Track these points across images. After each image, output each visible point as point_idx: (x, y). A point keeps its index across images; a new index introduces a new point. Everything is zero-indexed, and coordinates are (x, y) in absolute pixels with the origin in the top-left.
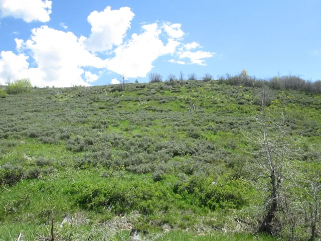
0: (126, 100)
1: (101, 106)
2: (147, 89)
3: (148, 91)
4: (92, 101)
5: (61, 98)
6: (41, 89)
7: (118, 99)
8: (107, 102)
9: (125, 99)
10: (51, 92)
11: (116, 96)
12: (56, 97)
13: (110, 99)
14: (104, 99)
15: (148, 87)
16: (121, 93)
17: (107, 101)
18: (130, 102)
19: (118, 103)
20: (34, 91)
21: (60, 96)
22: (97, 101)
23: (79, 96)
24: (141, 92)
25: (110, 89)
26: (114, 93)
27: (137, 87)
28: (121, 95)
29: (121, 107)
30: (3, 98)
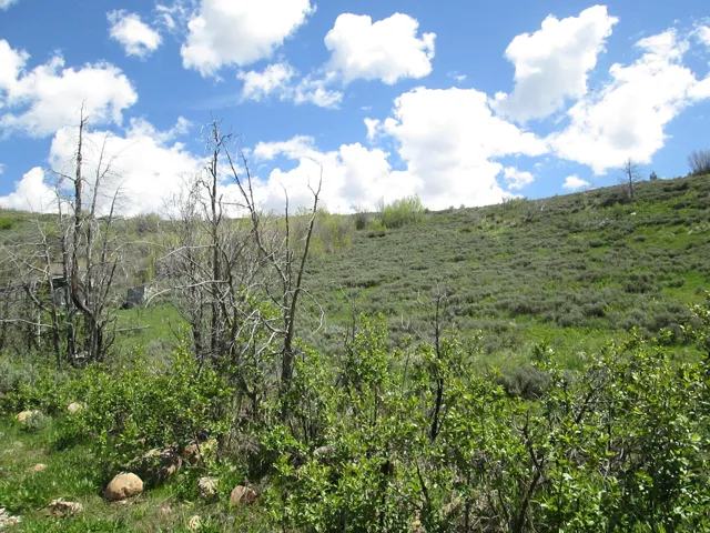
0: (650, 224)
1: (593, 241)
2: (696, 193)
3: (699, 197)
4: (565, 232)
5: (491, 228)
6: (439, 213)
7: (626, 223)
8: (603, 232)
9: (647, 221)
10: (463, 219)
11: (617, 215)
12: (480, 228)
13: (607, 224)
14: (591, 225)
15: (697, 188)
16: (626, 207)
17: (602, 228)
18: (663, 226)
19: (631, 231)
20: (428, 217)
21: (488, 225)
22: (578, 230)
23: (528, 221)
24: (683, 199)
25: (597, 201)
26: (609, 208)
27: (666, 190)
28: (629, 212)
29: (642, 240)
30: (380, 236)
